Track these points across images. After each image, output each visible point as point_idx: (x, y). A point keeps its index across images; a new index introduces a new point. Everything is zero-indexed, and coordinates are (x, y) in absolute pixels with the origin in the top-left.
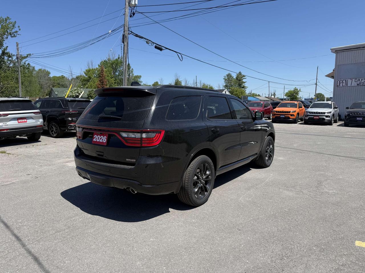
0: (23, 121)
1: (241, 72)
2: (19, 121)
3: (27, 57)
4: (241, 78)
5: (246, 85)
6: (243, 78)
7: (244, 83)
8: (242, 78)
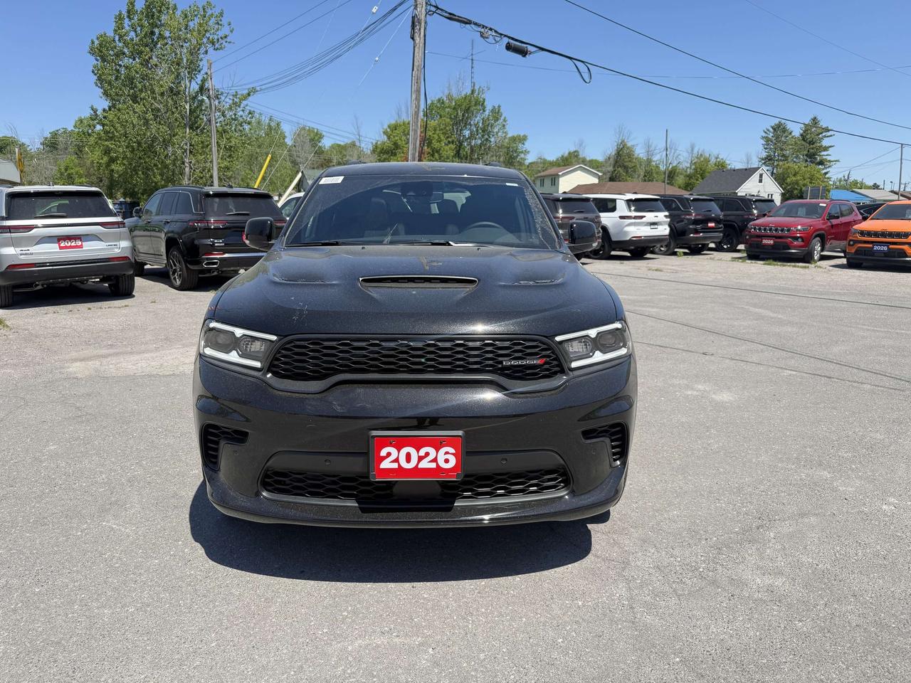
0: (73, 244)
1: (819, 118)
2: (62, 245)
3: (249, 95)
4: (818, 135)
5: (830, 155)
6: (824, 134)
7: (826, 149)
8: (821, 136)
